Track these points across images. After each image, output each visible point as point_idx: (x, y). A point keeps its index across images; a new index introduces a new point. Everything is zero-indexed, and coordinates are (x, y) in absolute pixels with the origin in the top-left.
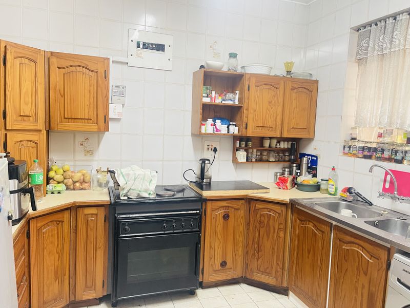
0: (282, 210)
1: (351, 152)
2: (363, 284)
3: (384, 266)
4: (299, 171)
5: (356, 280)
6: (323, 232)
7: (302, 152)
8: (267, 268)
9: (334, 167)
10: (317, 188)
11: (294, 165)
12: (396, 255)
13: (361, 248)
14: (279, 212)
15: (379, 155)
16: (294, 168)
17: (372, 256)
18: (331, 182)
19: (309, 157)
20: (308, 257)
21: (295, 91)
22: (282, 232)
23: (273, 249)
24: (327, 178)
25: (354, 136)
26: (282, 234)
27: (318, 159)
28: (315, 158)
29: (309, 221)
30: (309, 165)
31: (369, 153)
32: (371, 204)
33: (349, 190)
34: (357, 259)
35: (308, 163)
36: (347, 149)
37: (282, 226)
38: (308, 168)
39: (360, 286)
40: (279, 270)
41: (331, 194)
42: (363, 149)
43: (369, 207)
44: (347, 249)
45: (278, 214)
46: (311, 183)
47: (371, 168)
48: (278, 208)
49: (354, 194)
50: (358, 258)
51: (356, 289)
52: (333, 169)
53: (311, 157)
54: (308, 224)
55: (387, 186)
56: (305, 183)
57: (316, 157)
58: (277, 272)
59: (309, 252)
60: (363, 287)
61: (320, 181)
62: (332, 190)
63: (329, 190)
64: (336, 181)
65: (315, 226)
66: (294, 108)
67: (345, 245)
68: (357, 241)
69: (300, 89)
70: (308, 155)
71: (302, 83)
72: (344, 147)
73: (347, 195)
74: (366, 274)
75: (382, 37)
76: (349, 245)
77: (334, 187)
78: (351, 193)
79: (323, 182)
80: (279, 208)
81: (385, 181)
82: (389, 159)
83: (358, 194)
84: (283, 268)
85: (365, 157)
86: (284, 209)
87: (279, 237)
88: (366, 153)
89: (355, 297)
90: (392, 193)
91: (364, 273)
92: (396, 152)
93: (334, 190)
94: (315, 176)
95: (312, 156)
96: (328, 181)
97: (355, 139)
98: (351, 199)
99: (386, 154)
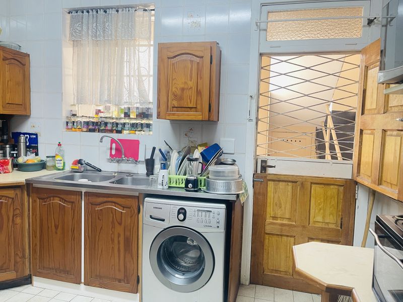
0: (16, 194)
1: (75, 127)
2: (118, 233)
3: (136, 211)
4: (16, 152)
5: (111, 232)
6: (73, 203)
7: (16, 132)
8: (4, 263)
9: (59, 143)
10: (43, 166)
11: (8, 146)
12: (146, 199)
13: (114, 204)
14: (13, 196)
15: (103, 128)
16: (8, 150)
17: (124, 207)
18: (58, 158)
19: (26, 136)
20: (56, 233)
21: (7, 62)
22: (18, 218)
23: (9, 240)
24: (54, 155)
25: (74, 113)
26: (18, 220)
27: (39, 138)
28: (35, 137)
29: (53, 197)
30: (28, 144)
31: (94, 127)
32: (100, 171)
33: (79, 162)
34: (111, 215)
35: (26, 143)
36: (70, 125)
37: (18, 212)
38: (27, 147)
39: (116, 235)
40: (18, 259)
41: (59, 170)
42: (87, 123)
43: (99, 173)
44: (101, 210)
45: (11, 200)
46: (36, 161)
47: (102, 139)
48: (11, 193)
49: (85, 165)
50: (112, 213)
51: (113, 240)
52: (59, 145)
53: (28, 136)
54: (53, 200)
55: (114, 152)
56: (30, 162)
57: (36, 135)
58: (17, 263)
59: (56, 227)
60: (119, 235)
61: (44, 159)
62: (60, 166)
63: (57, 165)
64: (63, 156)
65: (62, 199)
66: (8, 81)
67: (98, 206)
68: (110, 199)
69: (13, 61)
70: (24, 134)
71: (15, 54)
72: (67, 123)
73: (79, 167)
74: (120, 224)
75: (94, 25)
76: (102, 205)
77: (62, 162)
78: (82, 164)
79: (48, 159)
80: (13, 192)
81: (111, 149)
82: (111, 131)
83: (88, 164)
84: (24, 256)
85: (90, 131)
86: (18, 192)
87: (16, 224)
88: (91, 127)
89: (112, 247)
90: (120, 157)
91: (119, 224)
92: (117, 124)
93: (62, 165)
94: (37, 154)
95: (30, 134)
96: (54, 157)
97: (75, 115)
98: (82, 169)
99: (109, 127)
